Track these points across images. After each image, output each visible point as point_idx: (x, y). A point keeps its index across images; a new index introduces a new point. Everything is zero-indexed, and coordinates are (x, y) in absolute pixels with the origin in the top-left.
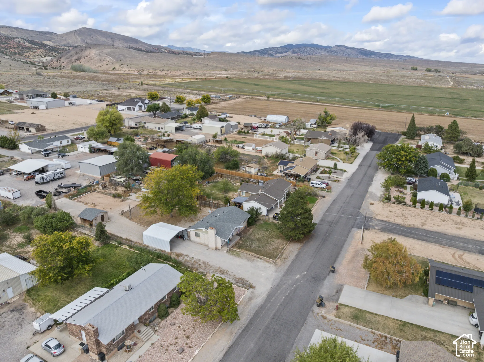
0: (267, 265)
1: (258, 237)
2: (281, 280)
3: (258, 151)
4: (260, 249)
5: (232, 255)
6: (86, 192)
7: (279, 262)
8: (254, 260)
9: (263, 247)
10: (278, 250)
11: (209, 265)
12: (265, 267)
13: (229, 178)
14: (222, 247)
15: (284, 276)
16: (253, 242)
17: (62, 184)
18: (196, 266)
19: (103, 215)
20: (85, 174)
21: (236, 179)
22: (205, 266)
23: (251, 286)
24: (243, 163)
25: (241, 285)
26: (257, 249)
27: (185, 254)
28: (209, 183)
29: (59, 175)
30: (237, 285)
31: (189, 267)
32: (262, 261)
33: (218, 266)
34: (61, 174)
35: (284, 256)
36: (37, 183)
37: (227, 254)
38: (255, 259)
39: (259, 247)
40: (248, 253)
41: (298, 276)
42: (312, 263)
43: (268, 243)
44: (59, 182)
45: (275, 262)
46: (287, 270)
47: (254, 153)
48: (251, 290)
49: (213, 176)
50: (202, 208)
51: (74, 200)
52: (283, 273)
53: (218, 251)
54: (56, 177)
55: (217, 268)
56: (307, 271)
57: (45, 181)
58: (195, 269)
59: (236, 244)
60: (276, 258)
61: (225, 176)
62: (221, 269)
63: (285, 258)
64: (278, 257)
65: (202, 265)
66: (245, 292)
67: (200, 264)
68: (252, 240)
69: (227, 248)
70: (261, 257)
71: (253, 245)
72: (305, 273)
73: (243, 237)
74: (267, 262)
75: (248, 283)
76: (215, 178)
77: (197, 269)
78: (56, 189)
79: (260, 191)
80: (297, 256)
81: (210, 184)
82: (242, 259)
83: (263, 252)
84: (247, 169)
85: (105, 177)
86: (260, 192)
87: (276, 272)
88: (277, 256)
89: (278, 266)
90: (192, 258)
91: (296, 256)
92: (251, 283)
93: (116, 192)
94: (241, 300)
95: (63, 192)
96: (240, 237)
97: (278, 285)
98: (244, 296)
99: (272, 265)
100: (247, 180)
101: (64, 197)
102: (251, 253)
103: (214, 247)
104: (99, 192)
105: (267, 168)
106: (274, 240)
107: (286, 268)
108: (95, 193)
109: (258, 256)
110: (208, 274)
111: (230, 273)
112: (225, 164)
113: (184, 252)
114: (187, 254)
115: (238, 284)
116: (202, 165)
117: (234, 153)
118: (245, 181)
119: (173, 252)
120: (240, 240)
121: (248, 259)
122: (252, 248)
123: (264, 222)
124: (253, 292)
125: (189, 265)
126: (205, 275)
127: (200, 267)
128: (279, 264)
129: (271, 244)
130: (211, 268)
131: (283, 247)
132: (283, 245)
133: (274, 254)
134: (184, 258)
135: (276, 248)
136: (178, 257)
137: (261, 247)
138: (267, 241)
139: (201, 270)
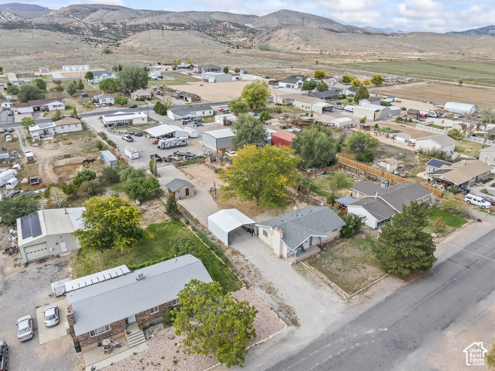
0: (336, 298)
1: (346, 255)
2: (342, 329)
3: (412, 145)
4: (339, 272)
5: (297, 270)
6: (194, 163)
7: (356, 299)
8: (320, 286)
9: (344, 271)
10: (363, 281)
11: (260, 276)
12: (330, 301)
13: (354, 171)
14: (287, 258)
15: (351, 323)
16: (335, 260)
17: (178, 151)
18: (245, 272)
19: (188, 189)
20: (205, 145)
21: (361, 174)
22: (255, 276)
23: (295, 323)
24: (382, 157)
25: (283, 316)
26: (334, 272)
27: (242, 252)
28: (325, 173)
29: (181, 142)
30: (278, 314)
31: (236, 270)
32: (333, 291)
33: (270, 280)
34: (182, 141)
35: (368, 293)
36: (159, 147)
37: (291, 267)
38: (324, 285)
39: (339, 270)
40: (319, 273)
41: (372, 331)
42: (405, 317)
43: (355, 268)
44: (175, 150)
45: (350, 298)
46: (361, 316)
47: (405, 146)
48: (293, 328)
49: (334, 167)
50: (297, 201)
51: (179, 168)
52: (352, 318)
53: (283, 260)
54: (178, 144)
55: (267, 283)
56: (389, 328)
57: (166, 147)
58: (241, 276)
59: (310, 258)
60: (354, 292)
61: (349, 168)
62: (271, 285)
63: (368, 297)
64: (357, 292)
65: (253, 273)
66: (282, 328)
67: (250, 271)
68: (336, 258)
69: (293, 260)
70: (333, 284)
71: (333, 265)
72: (386, 329)
73: (325, 251)
74: (338, 294)
75: (295, 316)
76: (336, 169)
77: (243, 276)
78: (171, 156)
79: (377, 194)
80: (388, 299)
81: (325, 176)
82: (306, 279)
83: (340, 278)
84: (382, 164)
85: (219, 150)
86: (376, 196)
87: (342, 313)
88: (357, 290)
89: (351, 305)
90: (247, 260)
91: (386, 298)
92: (298, 318)
93: (222, 167)
94: (270, 337)
95: (175, 160)
96: (319, 250)
97: (333, 335)
98: (278, 333)
99: (342, 301)
100: (375, 178)
101: (174, 164)
102: (323, 276)
103: (278, 254)
104: (206, 165)
105: (412, 167)
106: (366, 265)
107: (361, 312)
108: (202, 165)
109: (329, 282)
110: (252, 287)
111: (279, 294)
112: (357, 154)
113: (242, 251)
114: (243, 254)
115: (280, 313)
116: (319, 151)
117: (371, 142)
118: (373, 178)
119: (231, 247)
120: (319, 253)
121: (314, 282)
122: (329, 269)
123: (366, 236)
124: (292, 332)
125: (238, 268)
126: (248, 287)
127: (248, 275)
128: (354, 303)
129: (358, 271)
130: (260, 281)
131: (374, 279)
132: (376, 276)
133: (354, 287)
134: (238, 258)
135: (362, 278)
136: (233, 255)
137: (342, 271)
138: (355, 264)
139: (247, 279)
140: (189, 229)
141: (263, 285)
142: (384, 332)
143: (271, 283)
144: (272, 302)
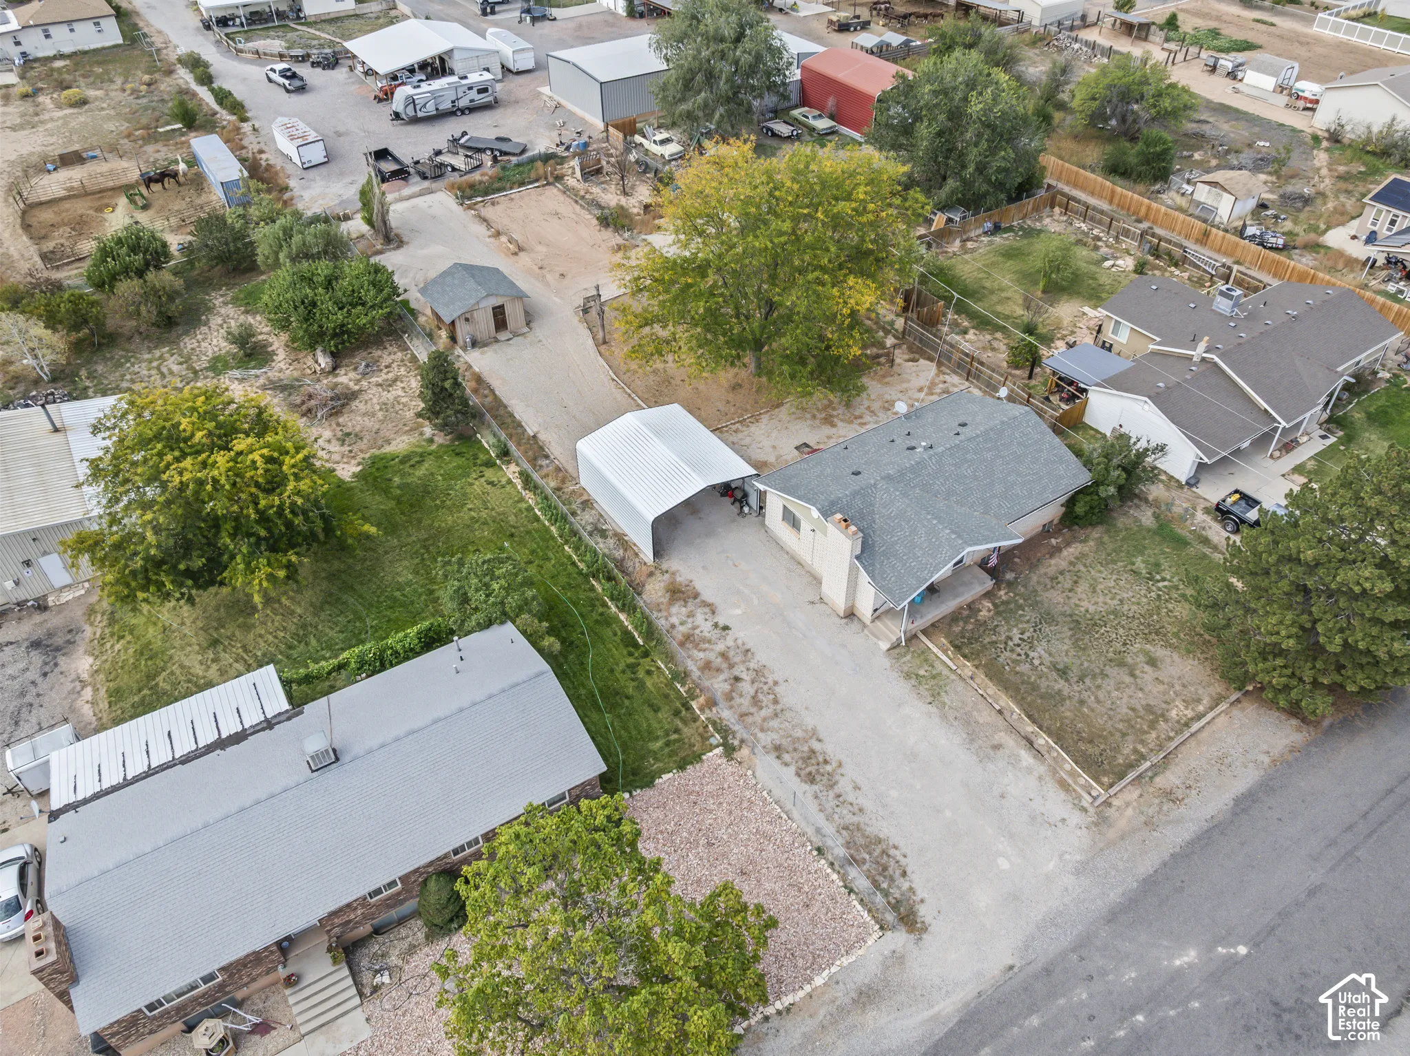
0: (1055, 804)
1: (1088, 603)
2: (1082, 945)
3: (1301, 104)
4: (1061, 684)
5: (908, 676)
6: (522, 184)
7: (1127, 796)
8: (997, 747)
9: (1081, 679)
10: (1153, 725)
11: (776, 702)
12: (1033, 818)
13: (1100, 222)
14: (873, 621)
15: (1113, 916)
16: (1047, 629)
17: (464, 134)
18: (719, 685)
19: (502, 307)
20: (563, 102)
21: (1126, 233)
22: (755, 701)
23: (906, 916)
24: (1197, 156)
25: (862, 883)
26: (1043, 684)
27: (707, 595)
28: (997, 229)
29: (473, 94)
30: (844, 878)
31: (686, 674)
32: (1042, 769)
33: (810, 721)
34: (480, 91)
35: (1169, 779)
36: (397, 116)
37: (887, 663)
38: (1009, 741)
39: (1063, 672)
40: (992, 689)
41: (1189, 957)
42: (1312, 893)
43: (1122, 664)
44: (453, 128)
45: (1107, 804)
46: (1149, 884)
47: (1278, 112)
48: (899, 939)
49: (1028, 203)
50: (900, 356)
51: (470, 207)
52: (1114, 896)
53: (855, 626)
54: (463, 103)
55: (799, 733)
56: (1255, 944)
57: (420, 114)
58: (702, 700)
59: (954, 617)
60: (1121, 776)
61: (1082, 208)
62: (816, 746)
63: (1169, 795)
64: (1131, 776)
65: (747, 688)
66: (861, 940)
67: (737, 679)
68: (1048, 618)
69: (896, 630)
70: (1043, 740)
71: (1039, 653)
72: (1242, 950)
73: (1010, 585)
74: (1063, 785)
75: (905, 886)
76: (1036, 209)
77: (711, 703)
78: (438, 153)
79: (1202, 346)
80: (1245, 803)
81: (997, 239)
82: (944, 717)
83: (1067, 711)
84: (1203, 194)
85: (611, 129)
86: (1199, 351)
87: (1081, 870)
88: (1131, 766)
89: (1111, 834)
90: (726, 628)
91: (1237, 801)
92: (921, 894)
93: (623, 201)
94: (819, 981)
95: (454, 169)
96: (989, 584)
97: (1048, 971)
98: (846, 961)
99: (1075, 818)
100: (1177, 252)
101: (451, 187)
102: (1005, 701)
103: (841, 604)
104: (567, 190)
105: (1307, 201)
106: (1160, 652)
107: (1147, 865)
108: (553, 192)
109: (1030, 728)
110: (745, 752)
111: (844, 785)
112: (1109, 148)
113: (707, 587)
114: (710, 600)
115: (853, 872)
116: (984, 144)
117: (1166, 103)
118: (1169, 254)
119: (665, 566)
120: (988, 595)
121: (972, 731)
122: (1024, 668)
123: (1157, 517)
124: (898, 959)
125: (692, 667)
126: (729, 751)
127: (729, 697)
128: (1122, 823)
129: (1133, 675)
130: (774, 723)
131: (1190, 713)
132: (1199, 701)
133: (1117, 749)
134: (691, 615)
135: (1149, 708)
136: (672, 601)
137: (1073, 675)
138: (1118, 646)
139: (726, 714)
140: (510, 482)
141: (785, 742)
142: (1234, 961)
143: (814, 734)
144: (821, 820)
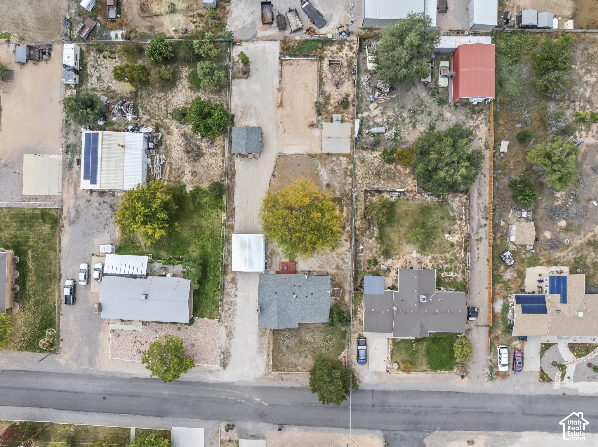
0: (262, 367)
1: (307, 338)
2: (246, 387)
4: (285, 349)
5: (260, 329)
7: (274, 375)
8: (262, 352)
10: (292, 367)
11: (233, 318)
12: (257, 366)
15: (254, 387)
16: (294, 338)
18: (226, 307)
22: (230, 316)
23: (224, 365)
24: (559, 195)
25: (222, 357)
26: (282, 347)
27: (238, 286)
30: (220, 354)
32: (266, 361)
33: (235, 326)
35: (285, 376)
38: (265, 352)
39: (288, 347)
40: (271, 342)
41: (258, 400)
42: (285, 406)
43: (300, 353)
45: (270, 373)
46: (264, 387)
48: (222, 368)
51: (281, 62)
52: (257, 385)
55: (232, 327)
56: (269, 405)
58: (221, 308)
60: (277, 371)
62: (233, 331)
63: (282, 379)
64: (279, 372)
65: (230, 312)
66: (216, 364)
67: (230, 309)
68: (297, 335)
70: (271, 357)
71: (287, 341)
72: (266, 404)
74: (267, 366)
75: (228, 362)
77: (223, 310)
81: (429, 199)
82: (258, 341)
83: (281, 355)
87: (256, 378)
88: (281, 371)
89: (266, 377)
90: (236, 296)
91: (291, 387)
92: (229, 364)
93: (333, 91)
94: (206, 365)
97: (237, 387)
98: (211, 365)
99: (263, 371)
102: (271, 346)
106: (310, 356)
107: (267, 385)
109: (271, 353)
110: (221, 323)
111: (232, 341)
113: (239, 284)
115: (222, 355)
118: (467, 246)
121: (261, 346)
122: (281, 342)
123: (345, 330)
124: (219, 370)
125: (224, 300)
126: (219, 321)
127: (226, 311)
128: (270, 377)
129: (300, 357)
130: (229, 322)
131: (301, 370)
132: (305, 369)
133: (281, 366)
134: (232, 288)
135: (295, 364)
136: (231, 282)
137: (288, 350)
138: (303, 350)
139: (223, 314)
140: (222, 218)
141: (229, 327)
142: (263, 405)
143: (234, 329)
144: (224, 344)
